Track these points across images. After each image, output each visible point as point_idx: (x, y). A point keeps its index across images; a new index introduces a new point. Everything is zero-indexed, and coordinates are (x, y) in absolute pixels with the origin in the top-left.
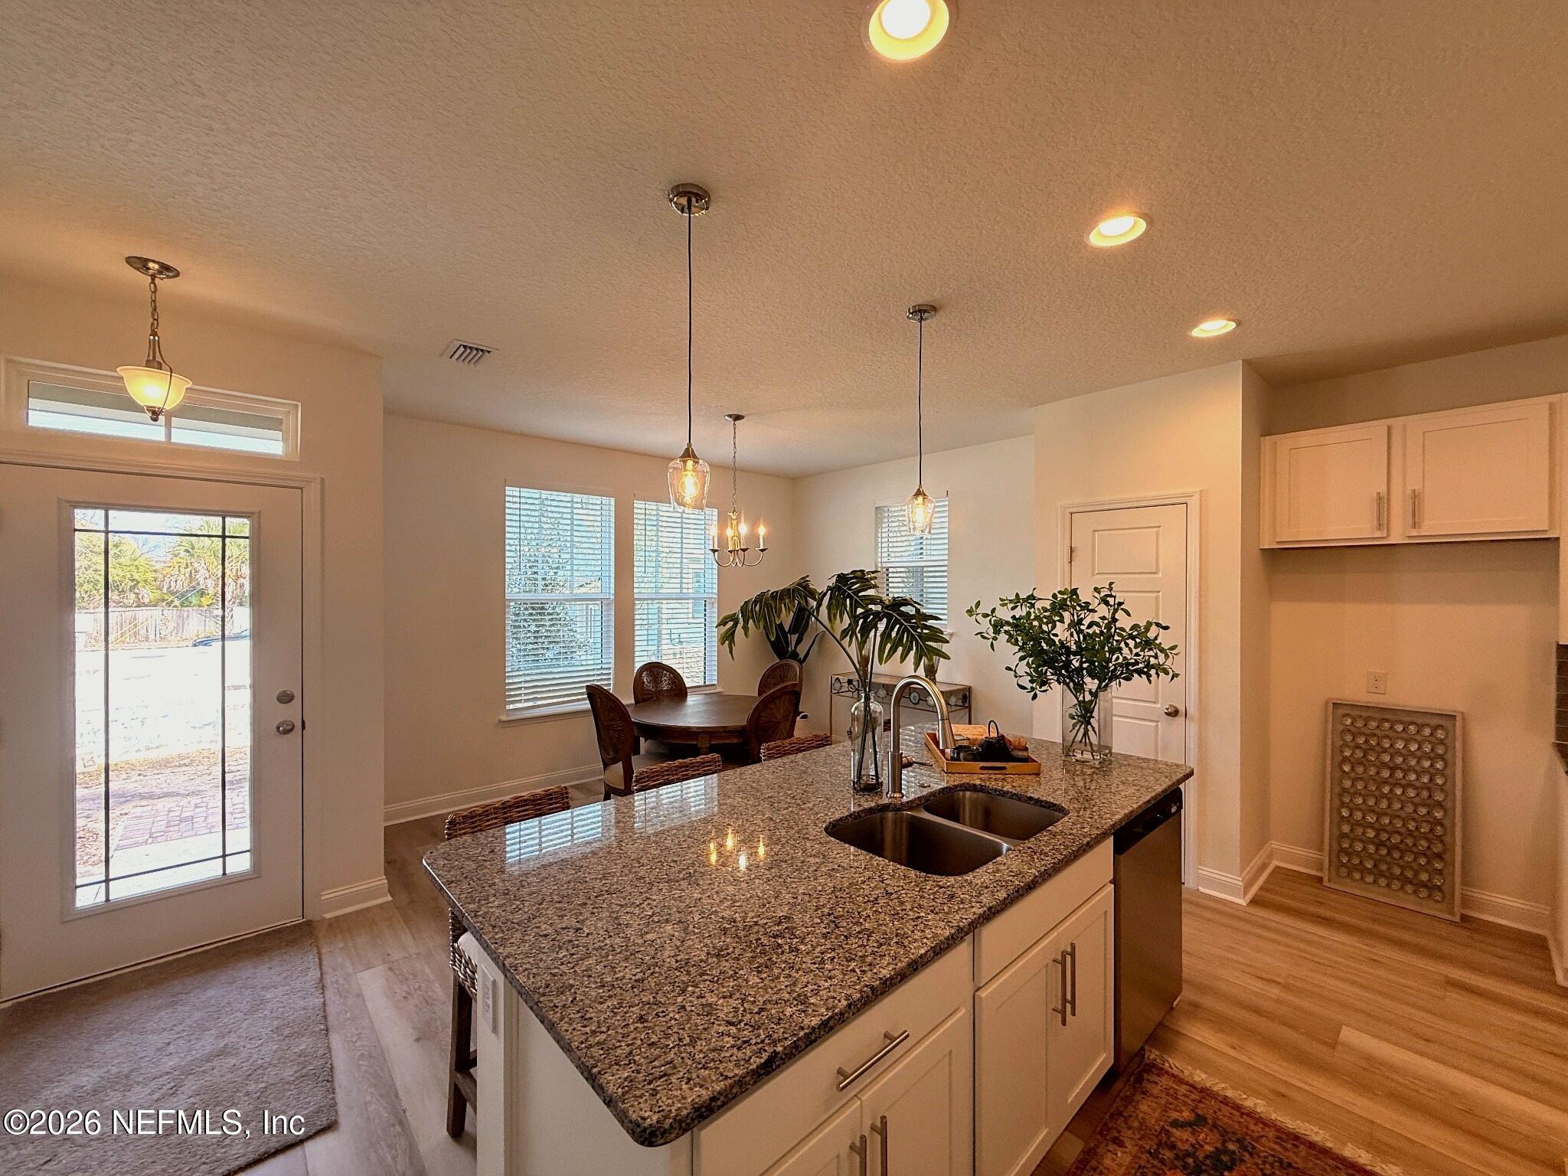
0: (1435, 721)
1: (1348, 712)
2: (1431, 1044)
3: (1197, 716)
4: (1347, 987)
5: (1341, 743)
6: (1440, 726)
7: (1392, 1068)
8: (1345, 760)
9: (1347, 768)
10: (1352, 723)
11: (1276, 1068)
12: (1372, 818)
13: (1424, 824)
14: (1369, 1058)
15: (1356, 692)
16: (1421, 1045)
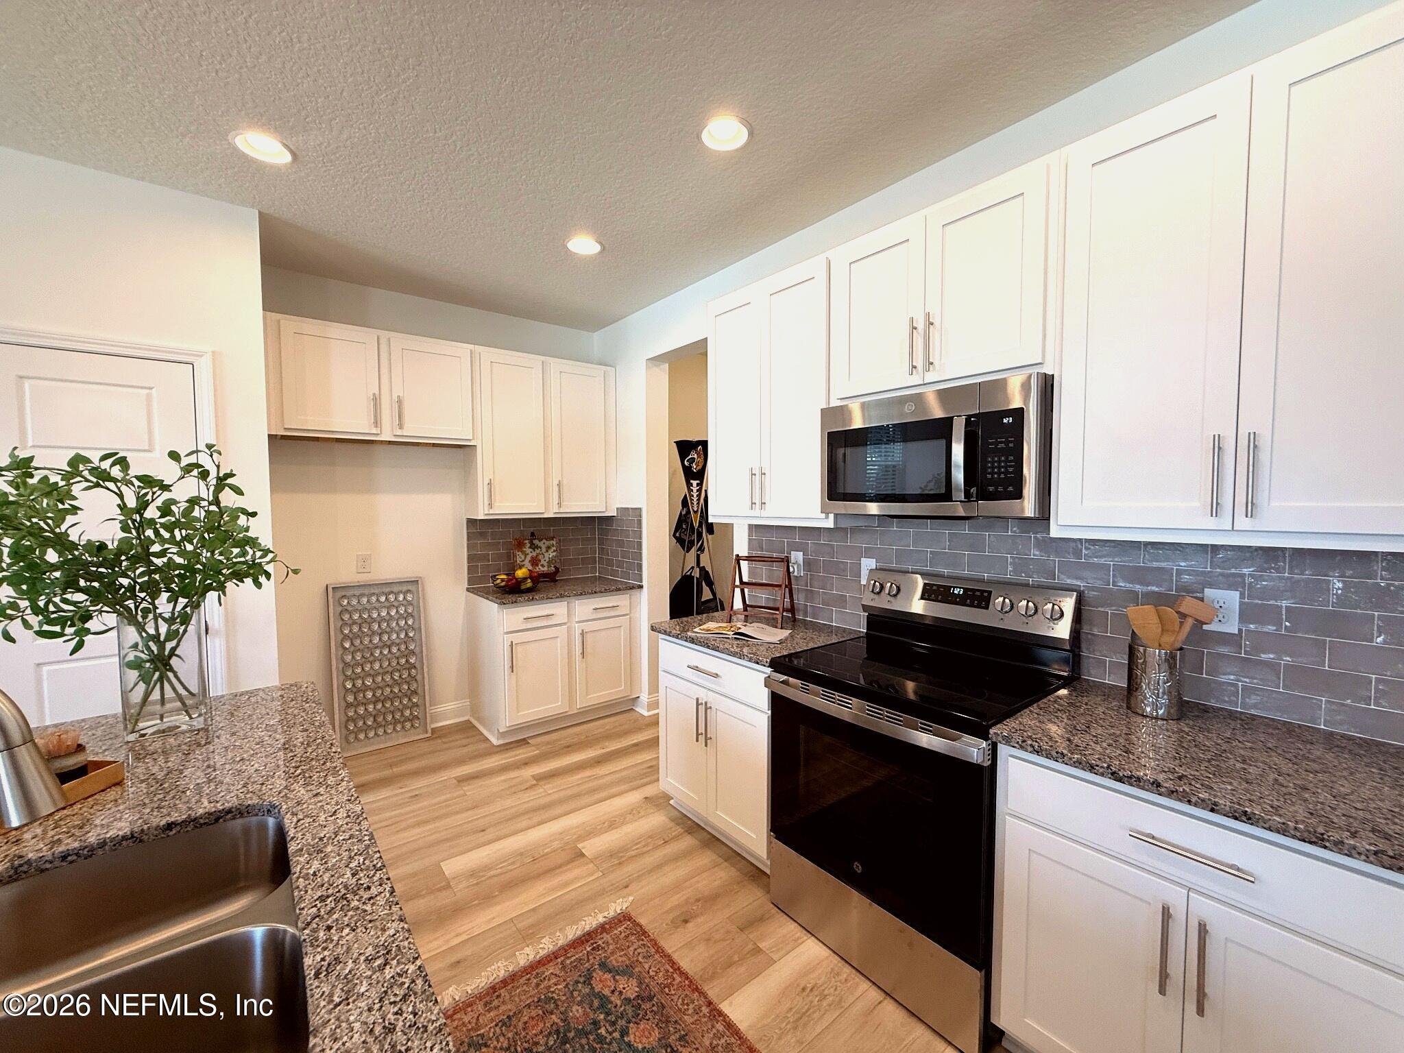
0: (404, 588)
1: (343, 594)
2: (488, 831)
3: (223, 629)
4: (417, 830)
5: (341, 623)
6: (409, 591)
7: (487, 868)
8: (346, 637)
9: (347, 645)
10: (348, 603)
11: (435, 944)
12: (369, 682)
13: (404, 672)
14: (473, 874)
15: (348, 574)
16: (482, 837)
